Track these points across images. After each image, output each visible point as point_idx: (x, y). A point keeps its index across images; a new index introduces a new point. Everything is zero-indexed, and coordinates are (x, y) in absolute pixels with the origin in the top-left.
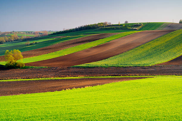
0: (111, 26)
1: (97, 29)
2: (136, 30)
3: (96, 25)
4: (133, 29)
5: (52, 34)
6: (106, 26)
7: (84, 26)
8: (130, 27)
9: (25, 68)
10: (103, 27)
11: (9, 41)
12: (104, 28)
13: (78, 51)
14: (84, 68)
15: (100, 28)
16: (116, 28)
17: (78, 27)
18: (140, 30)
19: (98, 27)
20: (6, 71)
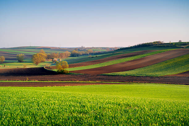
0: (163, 44)
1: (151, 47)
2: (183, 48)
3: (151, 43)
4: (181, 47)
5: (117, 50)
6: (159, 44)
7: (142, 44)
8: (178, 45)
9: (69, 74)
10: (157, 44)
11: (85, 55)
12: (157, 46)
13: (116, 63)
14: (109, 75)
15: (154, 46)
16: (167, 46)
17: (136, 45)
18: (186, 48)
19: (153, 45)
20: (56, 76)
